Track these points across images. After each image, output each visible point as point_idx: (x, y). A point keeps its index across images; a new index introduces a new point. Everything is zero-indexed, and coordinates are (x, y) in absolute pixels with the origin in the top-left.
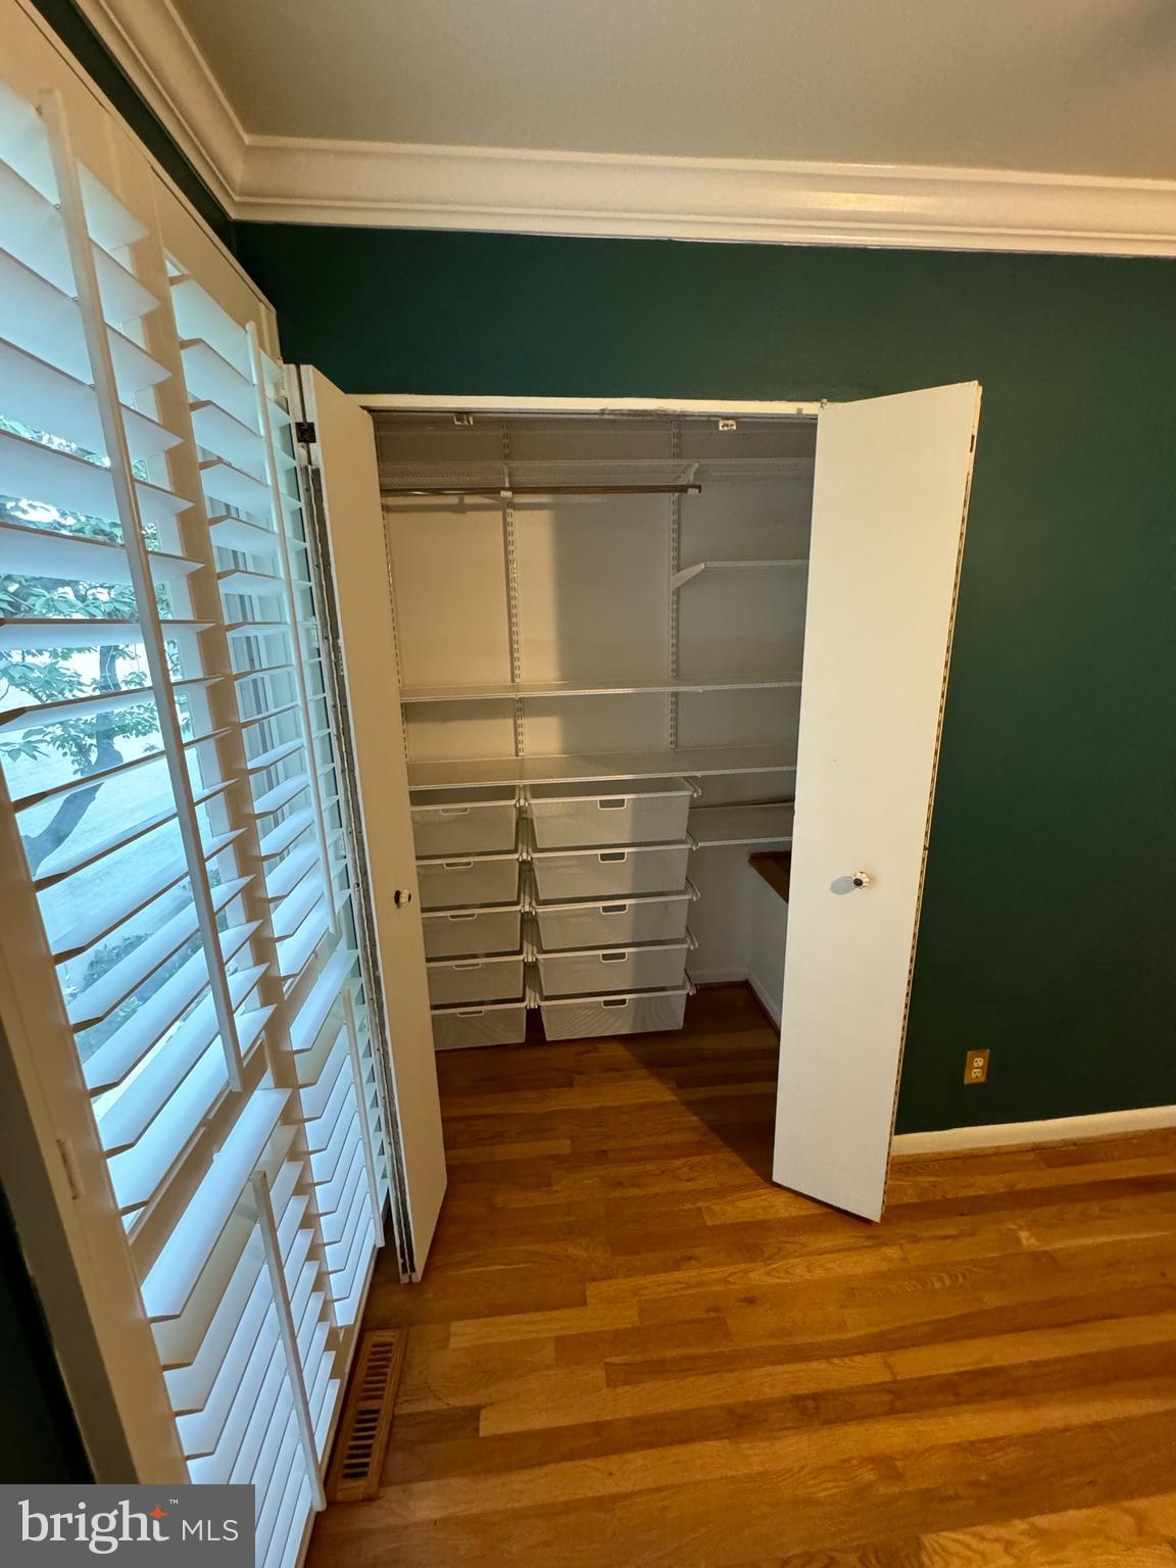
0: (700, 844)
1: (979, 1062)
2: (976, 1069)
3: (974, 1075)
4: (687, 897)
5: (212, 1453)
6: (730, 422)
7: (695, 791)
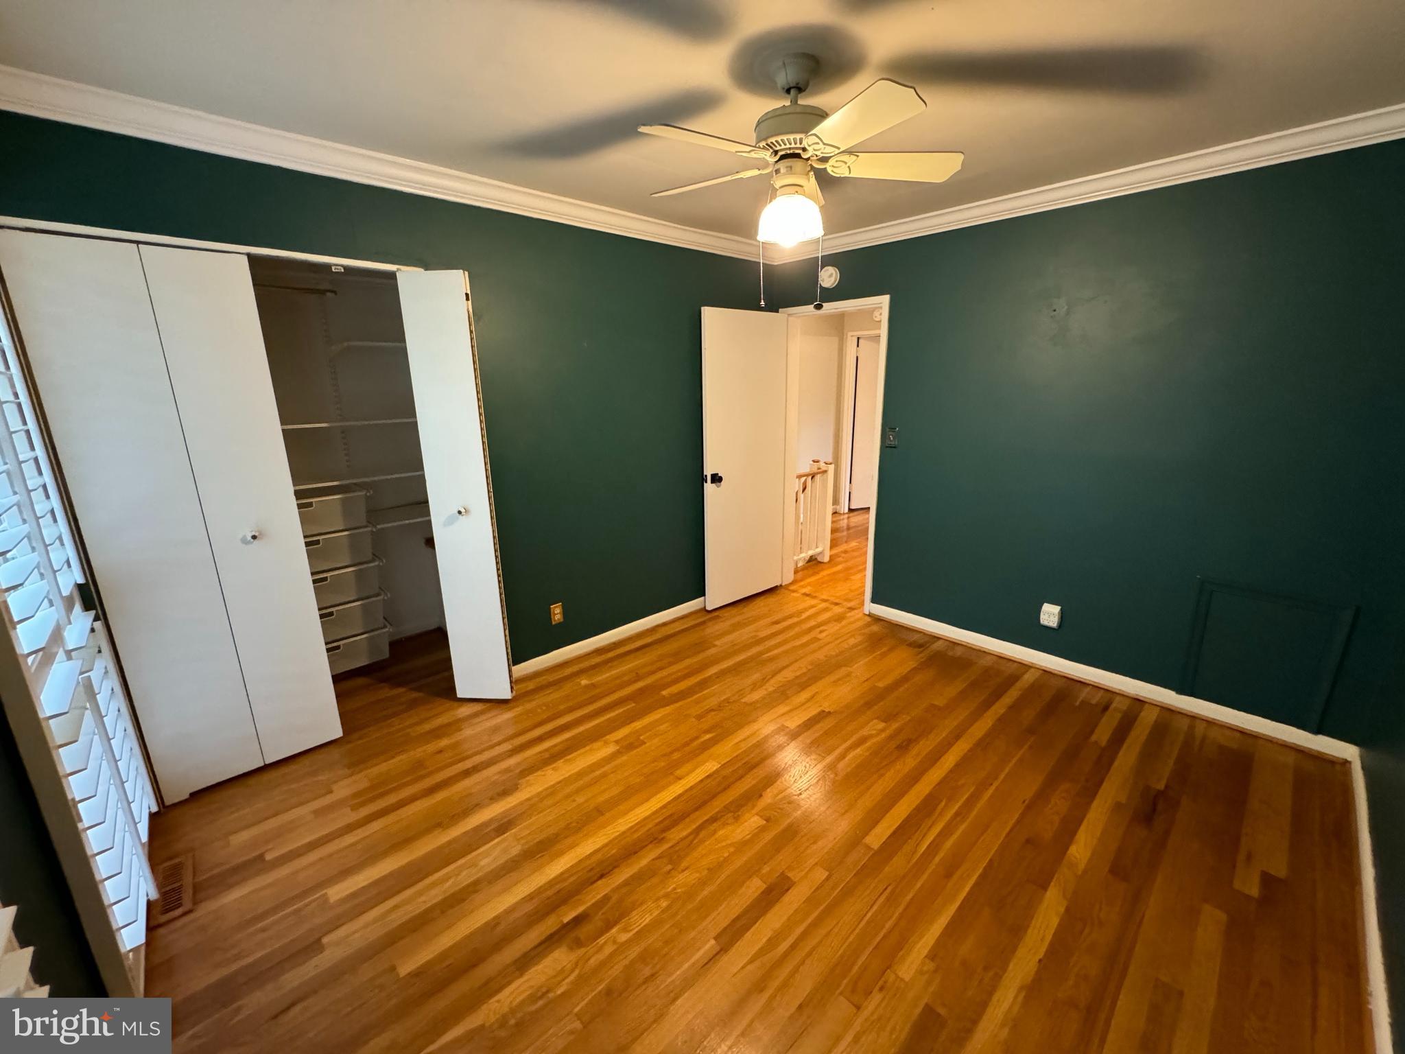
0: (379, 527)
1: (558, 611)
2: (557, 612)
3: (556, 619)
4: (376, 563)
5: (95, 796)
6: (339, 267)
7: (368, 491)
